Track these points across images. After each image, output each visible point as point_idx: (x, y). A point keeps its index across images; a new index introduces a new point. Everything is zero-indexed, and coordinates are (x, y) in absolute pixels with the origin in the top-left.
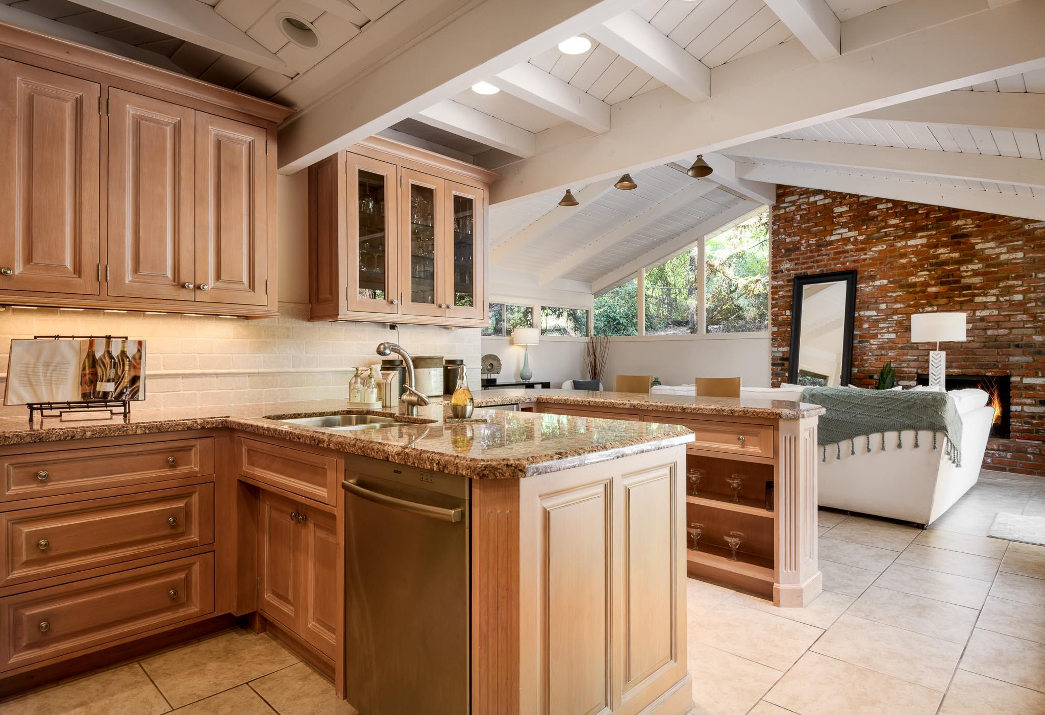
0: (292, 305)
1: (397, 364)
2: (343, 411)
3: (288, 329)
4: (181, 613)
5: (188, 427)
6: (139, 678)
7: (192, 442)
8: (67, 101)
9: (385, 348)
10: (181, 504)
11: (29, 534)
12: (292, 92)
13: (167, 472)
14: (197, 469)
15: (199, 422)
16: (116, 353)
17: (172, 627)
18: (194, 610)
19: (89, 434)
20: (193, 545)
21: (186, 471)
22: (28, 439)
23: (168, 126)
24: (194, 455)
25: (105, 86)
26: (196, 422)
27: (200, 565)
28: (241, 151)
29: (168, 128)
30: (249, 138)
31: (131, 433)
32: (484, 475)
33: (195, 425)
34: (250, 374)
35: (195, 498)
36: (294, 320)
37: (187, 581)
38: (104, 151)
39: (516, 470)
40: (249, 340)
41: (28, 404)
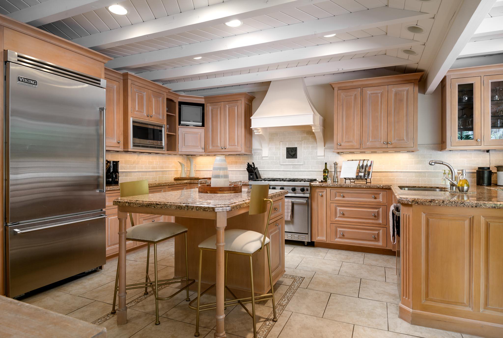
0: (432, 145)
1: (485, 169)
2: (435, 187)
3: (431, 155)
4: (376, 243)
5: (378, 187)
6: (362, 256)
7: (380, 192)
8: (352, 96)
9: (432, 162)
10: (377, 210)
11: (340, 210)
12: (420, 67)
13: (373, 200)
14: (381, 201)
15: (381, 186)
16: (365, 164)
17: (374, 247)
18: (380, 244)
19: (352, 186)
20: (380, 224)
21: (378, 201)
22: (339, 186)
23: (379, 93)
24: (381, 196)
25: (362, 88)
26: (380, 186)
27: (382, 231)
28: (404, 94)
29: (379, 94)
30: (407, 88)
31: (362, 187)
32: (399, 201)
33: (380, 187)
34: (415, 172)
35: (381, 209)
36: (434, 151)
37: (378, 234)
38: (362, 107)
39: (408, 201)
40: (414, 160)
41: (344, 178)
